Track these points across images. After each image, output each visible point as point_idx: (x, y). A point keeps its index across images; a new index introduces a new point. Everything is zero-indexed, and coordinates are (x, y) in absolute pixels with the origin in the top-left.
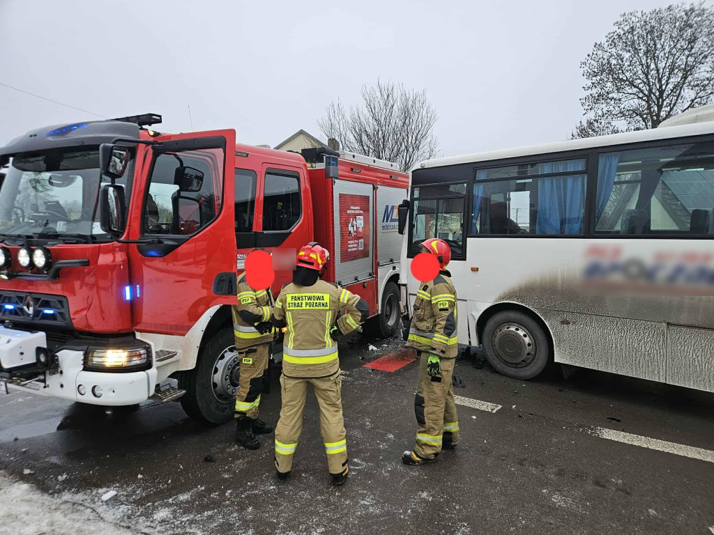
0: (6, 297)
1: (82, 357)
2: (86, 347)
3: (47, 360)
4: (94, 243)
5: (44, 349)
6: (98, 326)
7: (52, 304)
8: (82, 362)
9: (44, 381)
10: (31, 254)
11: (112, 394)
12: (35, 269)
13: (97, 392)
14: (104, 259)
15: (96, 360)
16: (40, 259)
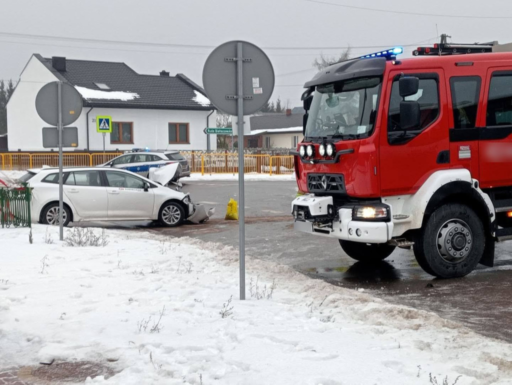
0: (312, 177)
1: (351, 212)
2: (353, 207)
3: (333, 212)
4: (358, 139)
5: (331, 205)
6: (359, 192)
7: (336, 180)
8: (351, 215)
9: (331, 227)
10: (325, 148)
11: (366, 234)
12: (328, 157)
13: (359, 233)
14: (362, 149)
15: (359, 215)
16: (330, 151)
